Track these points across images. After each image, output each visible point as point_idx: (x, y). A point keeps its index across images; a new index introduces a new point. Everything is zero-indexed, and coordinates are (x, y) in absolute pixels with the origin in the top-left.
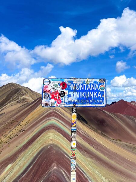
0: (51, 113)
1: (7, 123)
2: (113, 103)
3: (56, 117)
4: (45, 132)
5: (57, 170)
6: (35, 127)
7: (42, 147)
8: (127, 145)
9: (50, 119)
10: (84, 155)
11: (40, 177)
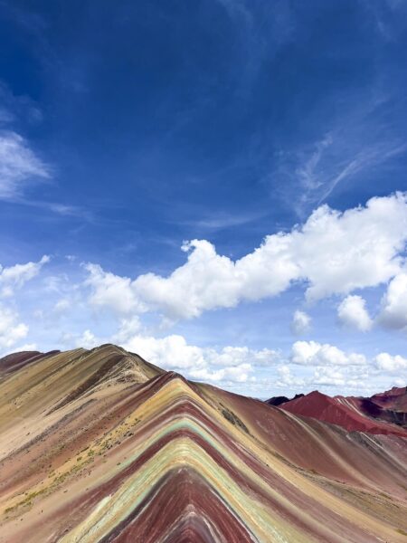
0: (181, 406)
1: (100, 418)
2: (297, 396)
3: (193, 414)
4: (171, 442)
5: (195, 519)
6: (153, 430)
7: (167, 470)
8: (330, 484)
9: (181, 418)
10: (247, 494)
11: (163, 529)
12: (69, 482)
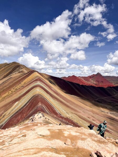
0: (37, 79)
1: (14, 82)
2: (69, 77)
3: (40, 81)
4: (34, 88)
5: (41, 106)
6: (29, 85)
7: (33, 95)
9: (37, 82)
10: (54, 100)
11: (32, 108)
12: (6, 99)
